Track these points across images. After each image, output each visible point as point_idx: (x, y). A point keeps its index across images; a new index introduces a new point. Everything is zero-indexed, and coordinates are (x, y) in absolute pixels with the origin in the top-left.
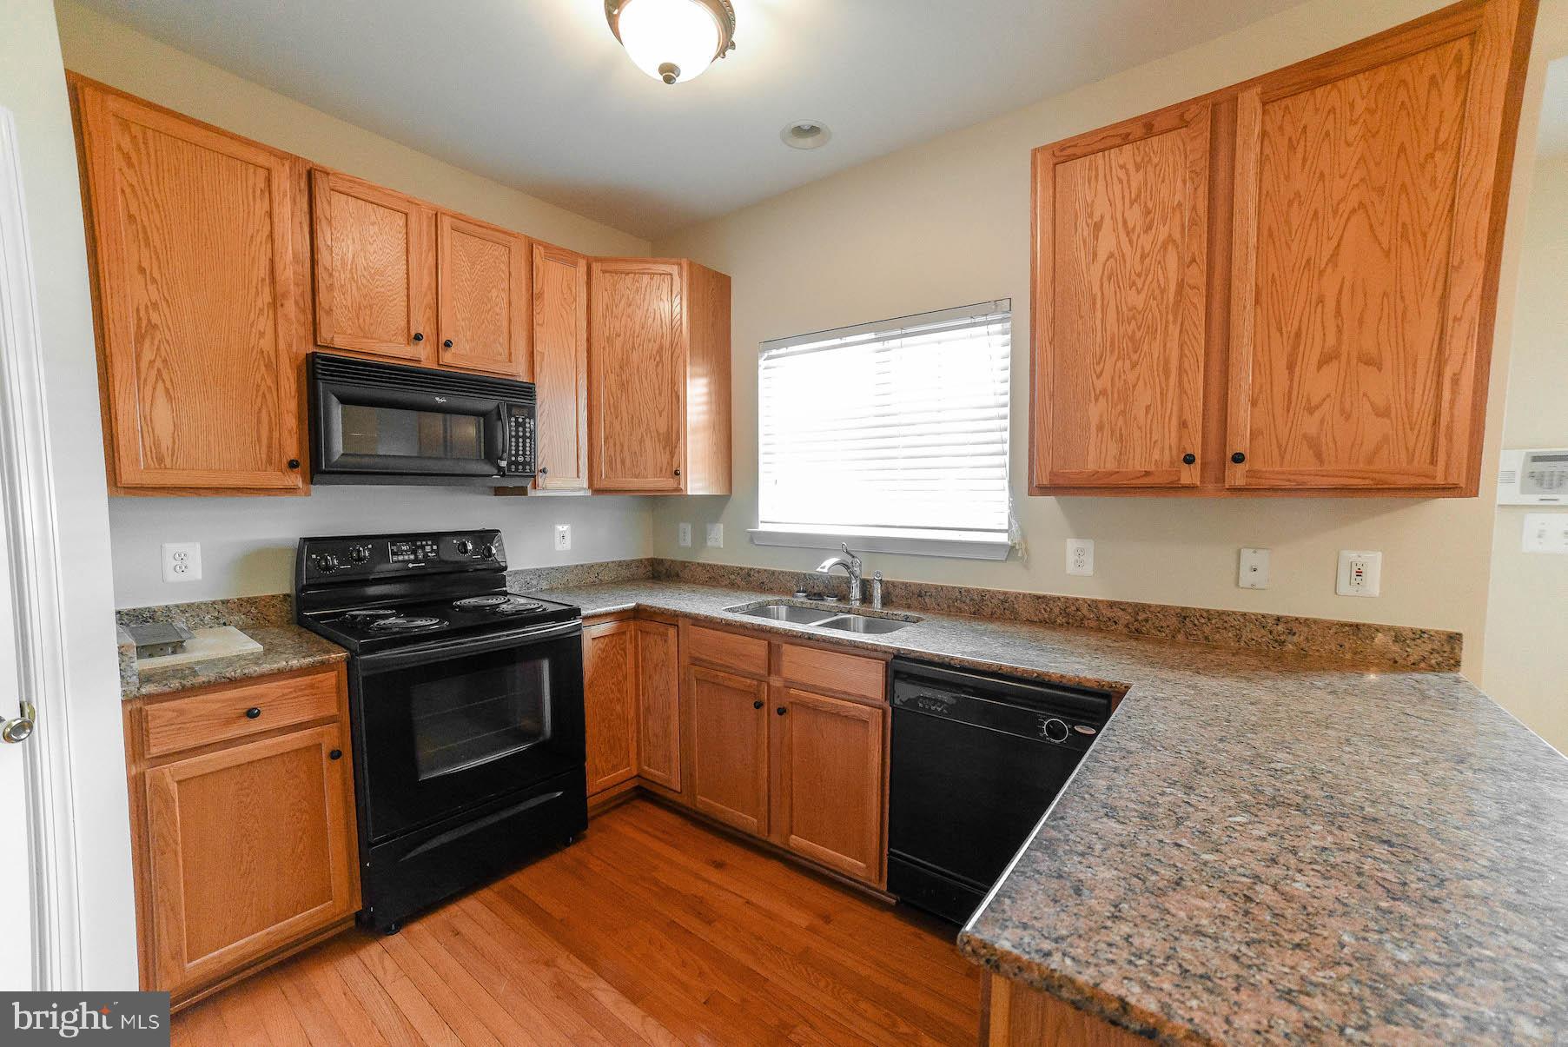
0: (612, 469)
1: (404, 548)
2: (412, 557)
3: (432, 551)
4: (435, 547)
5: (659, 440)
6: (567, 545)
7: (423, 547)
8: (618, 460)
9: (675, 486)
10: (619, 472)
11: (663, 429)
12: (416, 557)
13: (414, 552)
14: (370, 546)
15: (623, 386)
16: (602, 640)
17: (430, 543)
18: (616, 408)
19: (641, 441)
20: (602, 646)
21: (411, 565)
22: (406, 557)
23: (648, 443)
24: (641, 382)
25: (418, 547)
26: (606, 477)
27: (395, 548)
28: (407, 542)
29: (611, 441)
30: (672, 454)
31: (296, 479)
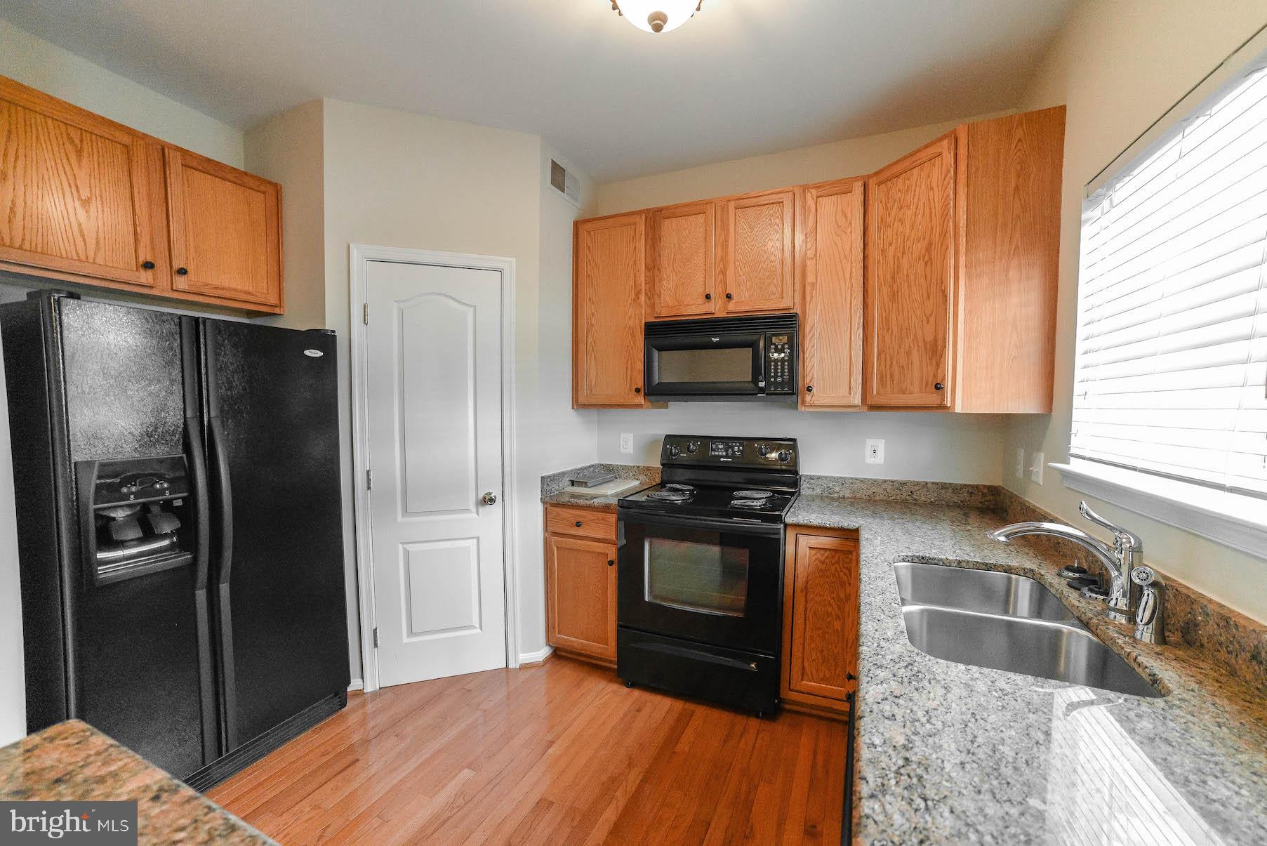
0: (882, 385)
1: (720, 447)
2: (724, 454)
3: (739, 451)
4: (741, 448)
5: (926, 350)
6: (880, 458)
7: (732, 447)
8: (888, 376)
9: (939, 403)
10: (888, 389)
11: (929, 338)
12: (727, 454)
13: (726, 451)
14: (699, 443)
15: (894, 296)
16: (822, 552)
17: (738, 444)
18: (887, 320)
19: (909, 353)
20: (822, 559)
21: (722, 459)
22: (720, 453)
23: (915, 353)
24: (909, 286)
25: (729, 447)
26: (878, 393)
27: (714, 446)
28: (723, 443)
29: (883, 356)
30: (938, 365)
31: (640, 399)
